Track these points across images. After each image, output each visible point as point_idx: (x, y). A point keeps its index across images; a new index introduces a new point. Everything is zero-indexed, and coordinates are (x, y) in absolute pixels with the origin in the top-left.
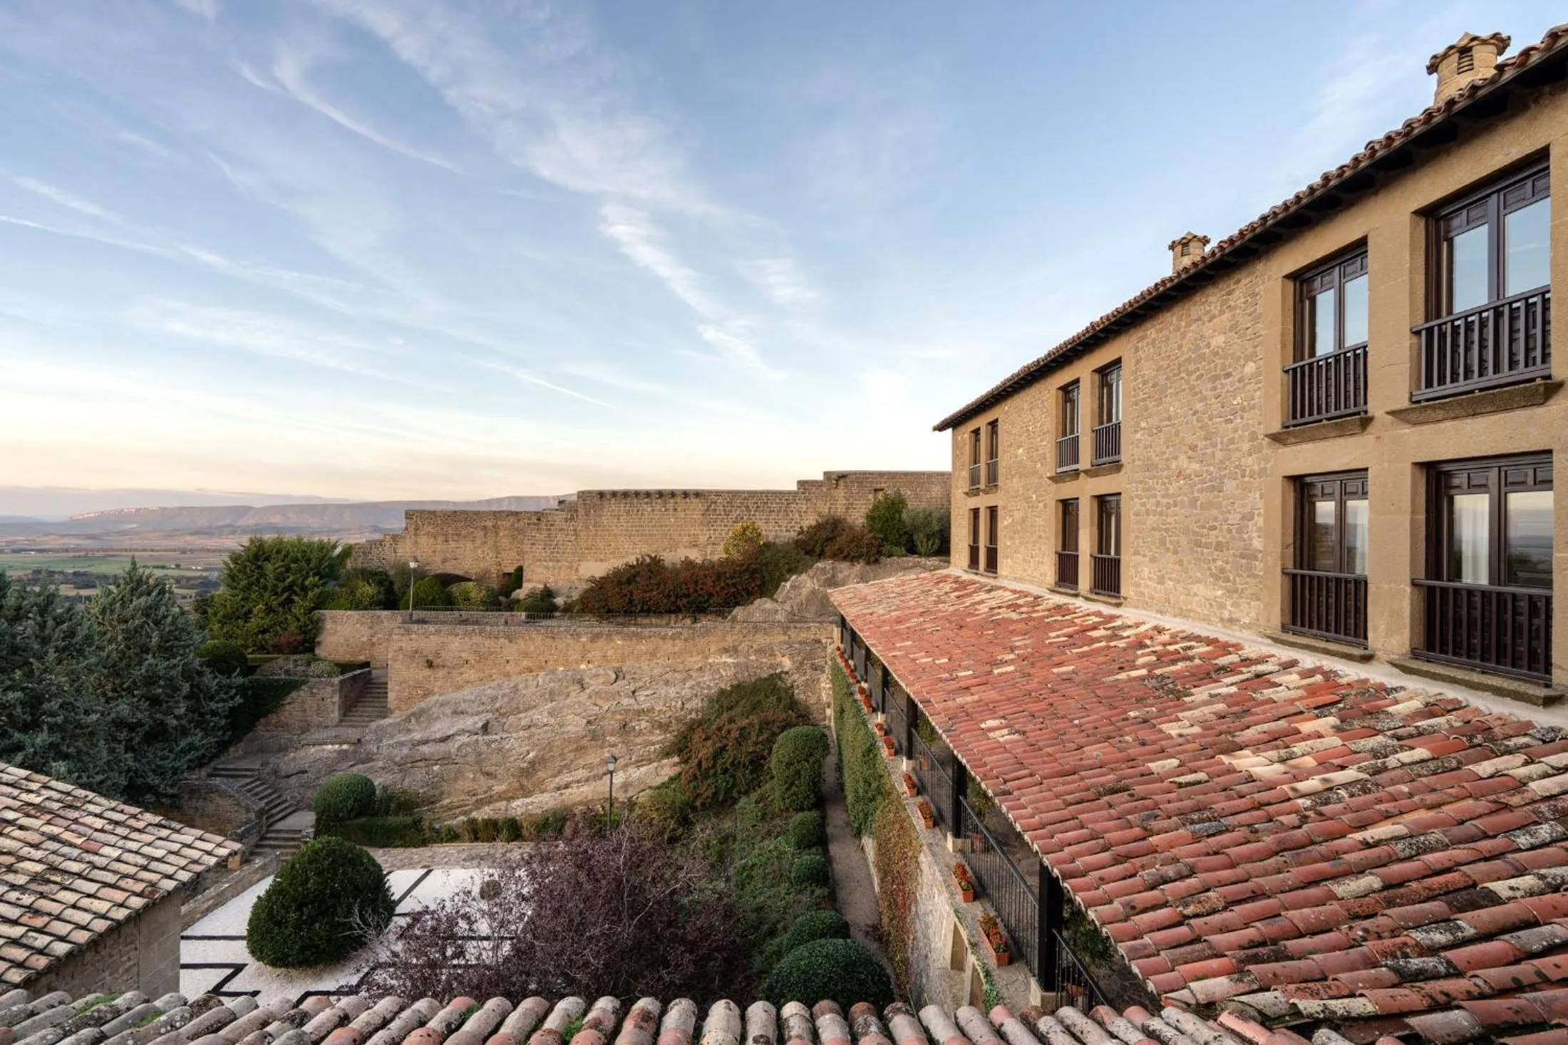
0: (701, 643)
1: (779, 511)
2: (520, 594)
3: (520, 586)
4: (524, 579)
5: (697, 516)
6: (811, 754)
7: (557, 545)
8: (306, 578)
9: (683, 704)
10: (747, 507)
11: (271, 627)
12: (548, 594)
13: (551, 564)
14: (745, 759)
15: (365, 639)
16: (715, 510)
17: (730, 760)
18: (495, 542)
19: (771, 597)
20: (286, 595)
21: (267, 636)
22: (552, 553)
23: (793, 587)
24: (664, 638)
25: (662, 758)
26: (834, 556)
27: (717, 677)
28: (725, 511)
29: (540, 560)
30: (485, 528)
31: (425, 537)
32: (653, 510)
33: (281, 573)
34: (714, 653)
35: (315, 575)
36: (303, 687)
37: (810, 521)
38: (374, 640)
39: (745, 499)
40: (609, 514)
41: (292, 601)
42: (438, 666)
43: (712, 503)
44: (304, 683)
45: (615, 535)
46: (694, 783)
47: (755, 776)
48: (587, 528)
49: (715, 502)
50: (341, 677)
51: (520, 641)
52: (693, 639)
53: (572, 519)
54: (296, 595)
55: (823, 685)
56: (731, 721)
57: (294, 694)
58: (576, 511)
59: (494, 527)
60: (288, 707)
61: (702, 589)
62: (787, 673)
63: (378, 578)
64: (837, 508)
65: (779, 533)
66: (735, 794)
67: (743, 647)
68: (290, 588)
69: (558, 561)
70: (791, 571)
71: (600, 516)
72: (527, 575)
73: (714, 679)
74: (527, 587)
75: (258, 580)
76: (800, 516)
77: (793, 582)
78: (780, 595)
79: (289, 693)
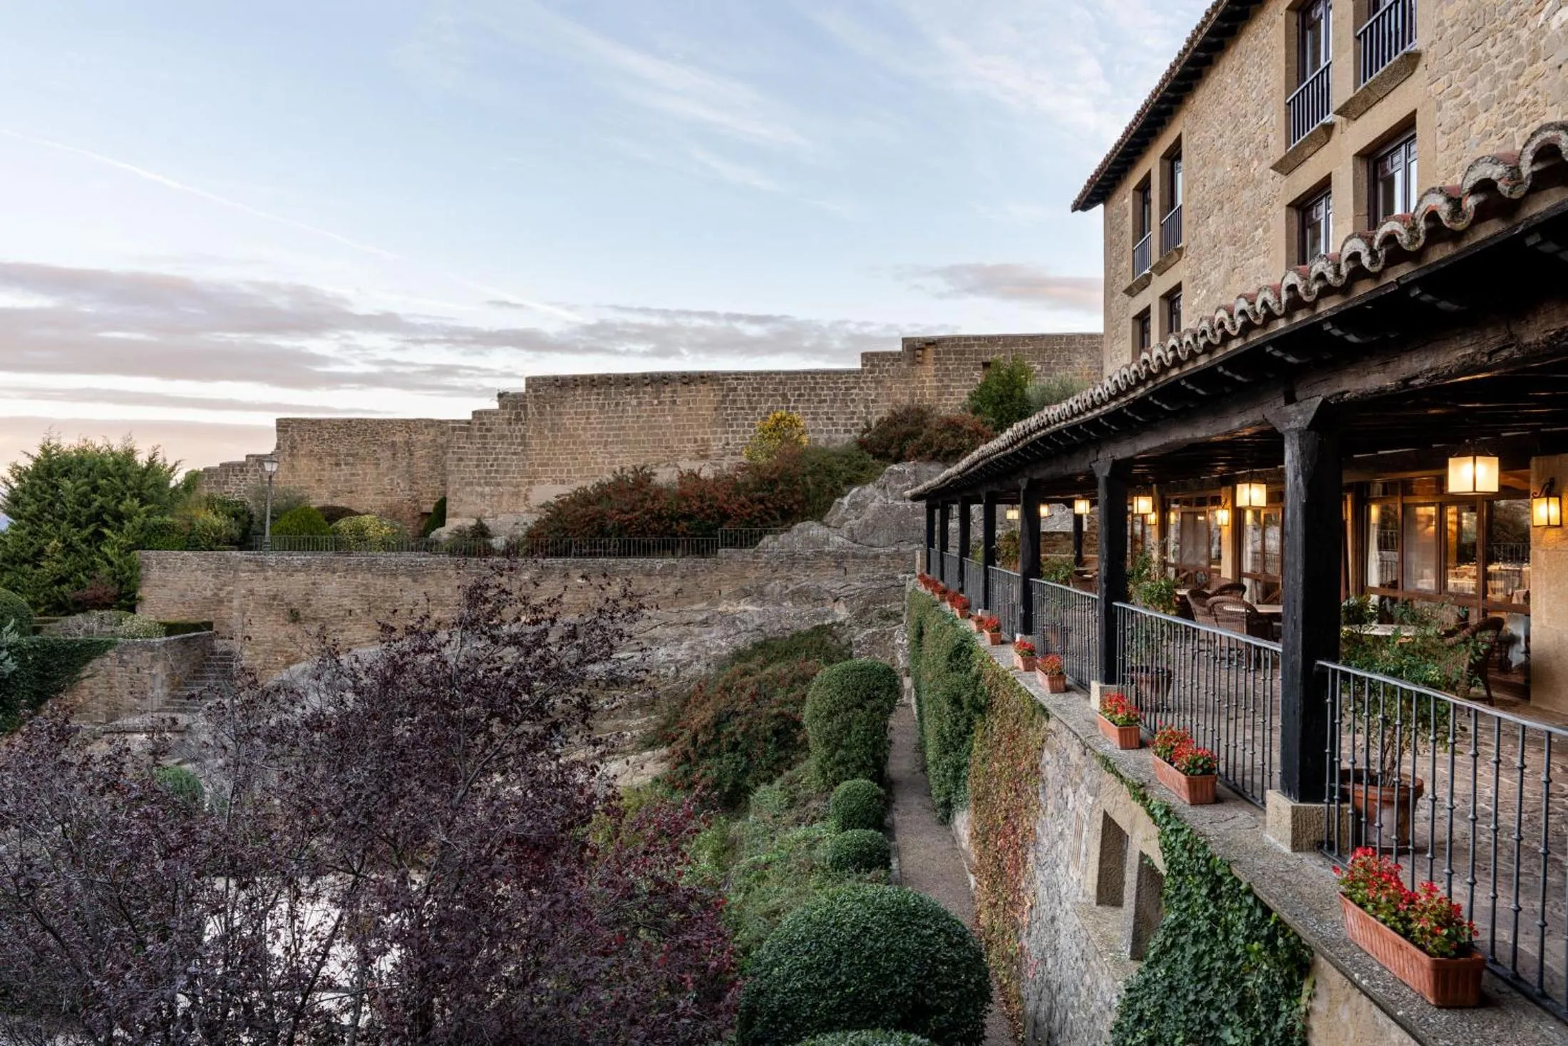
0: (706, 582)
1: (833, 401)
2: (443, 533)
3: (443, 524)
4: (448, 513)
5: (706, 411)
6: (869, 697)
7: (496, 460)
8: (120, 502)
9: (678, 671)
10: (784, 396)
11: (71, 574)
12: (481, 531)
13: (487, 489)
14: (766, 727)
15: (209, 593)
16: (734, 401)
17: (742, 729)
18: (409, 465)
19: (820, 519)
20: (92, 528)
21: (65, 587)
22: (488, 472)
23: (854, 505)
24: (649, 574)
25: (642, 750)
26: (918, 454)
27: (732, 632)
28: (749, 402)
29: (471, 484)
30: (394, 444)
31: (305, 461)
32: (640, 404)
33: (85, 495)
34: (729, 597)
35: (134, 496)
36: (109, 652)
37: (881, 411)
38: (222, 594)
39: (781, 383)
40: (571, 414)
41: (102, 536)
42: (307, 619)
43: (730, 390)
44: (110, 645)
45: (583, 443)
46: (686, 766)
47: (783, 753)
48: (541, 433)
49: (735, 389)
50: (165, 639)
51: (429, 580)
52: (695, 575)
53: (518, 419)
54: (108, 527)
55: (898, 641)
56: (745, 673)
57: (96, 663)
58: (525, 407)
59: (407, 443)
60: (86, 683)
61: (710, 506)
62: (841, 624)
63: (230, 510)
64: (923, 395)
65: (834, 436)
66: (748, 782)
67: (775, 586)
68: (97, 517)
69: (499, 484)
70: (851, 482)
71: (560, 414)
72: (451, 507)
73: (729, 636)
74: (452, 524)
75: (51, 504)
76: (866, 407)
77: (853, 497)
78: (833, 517)
79: (88, 660)
